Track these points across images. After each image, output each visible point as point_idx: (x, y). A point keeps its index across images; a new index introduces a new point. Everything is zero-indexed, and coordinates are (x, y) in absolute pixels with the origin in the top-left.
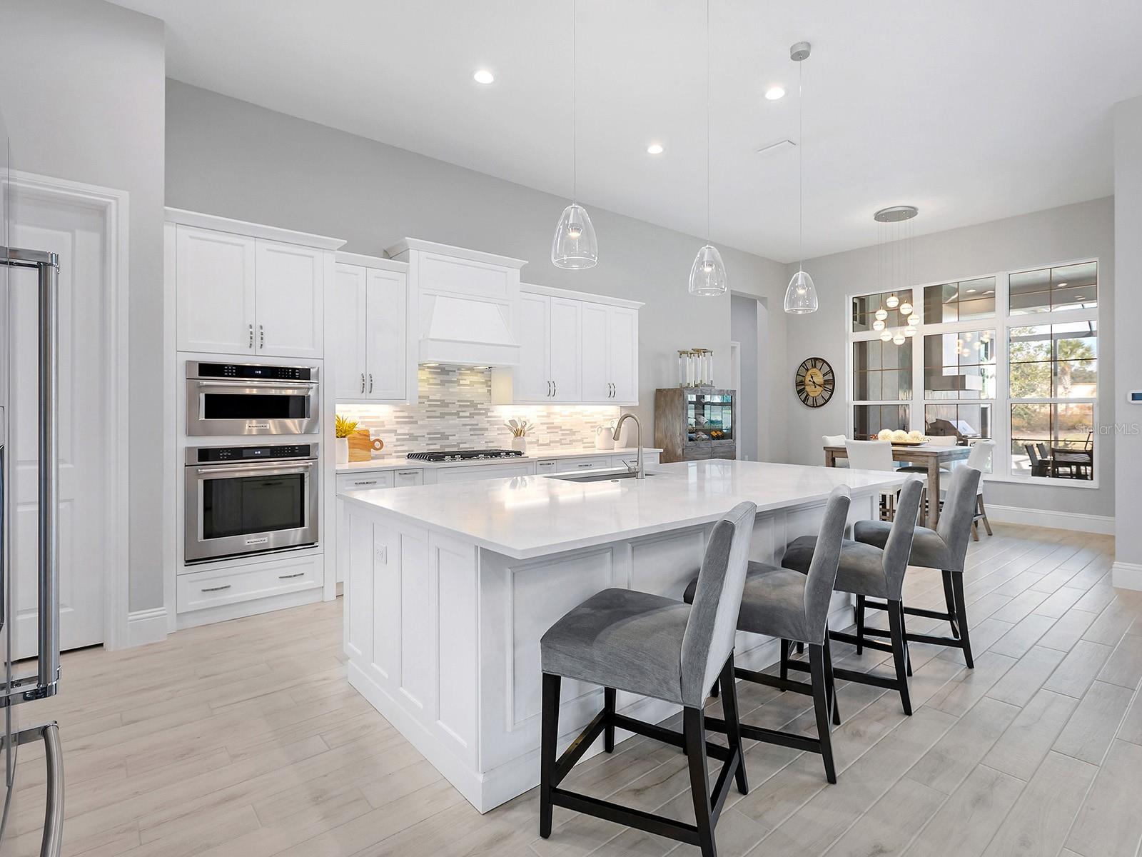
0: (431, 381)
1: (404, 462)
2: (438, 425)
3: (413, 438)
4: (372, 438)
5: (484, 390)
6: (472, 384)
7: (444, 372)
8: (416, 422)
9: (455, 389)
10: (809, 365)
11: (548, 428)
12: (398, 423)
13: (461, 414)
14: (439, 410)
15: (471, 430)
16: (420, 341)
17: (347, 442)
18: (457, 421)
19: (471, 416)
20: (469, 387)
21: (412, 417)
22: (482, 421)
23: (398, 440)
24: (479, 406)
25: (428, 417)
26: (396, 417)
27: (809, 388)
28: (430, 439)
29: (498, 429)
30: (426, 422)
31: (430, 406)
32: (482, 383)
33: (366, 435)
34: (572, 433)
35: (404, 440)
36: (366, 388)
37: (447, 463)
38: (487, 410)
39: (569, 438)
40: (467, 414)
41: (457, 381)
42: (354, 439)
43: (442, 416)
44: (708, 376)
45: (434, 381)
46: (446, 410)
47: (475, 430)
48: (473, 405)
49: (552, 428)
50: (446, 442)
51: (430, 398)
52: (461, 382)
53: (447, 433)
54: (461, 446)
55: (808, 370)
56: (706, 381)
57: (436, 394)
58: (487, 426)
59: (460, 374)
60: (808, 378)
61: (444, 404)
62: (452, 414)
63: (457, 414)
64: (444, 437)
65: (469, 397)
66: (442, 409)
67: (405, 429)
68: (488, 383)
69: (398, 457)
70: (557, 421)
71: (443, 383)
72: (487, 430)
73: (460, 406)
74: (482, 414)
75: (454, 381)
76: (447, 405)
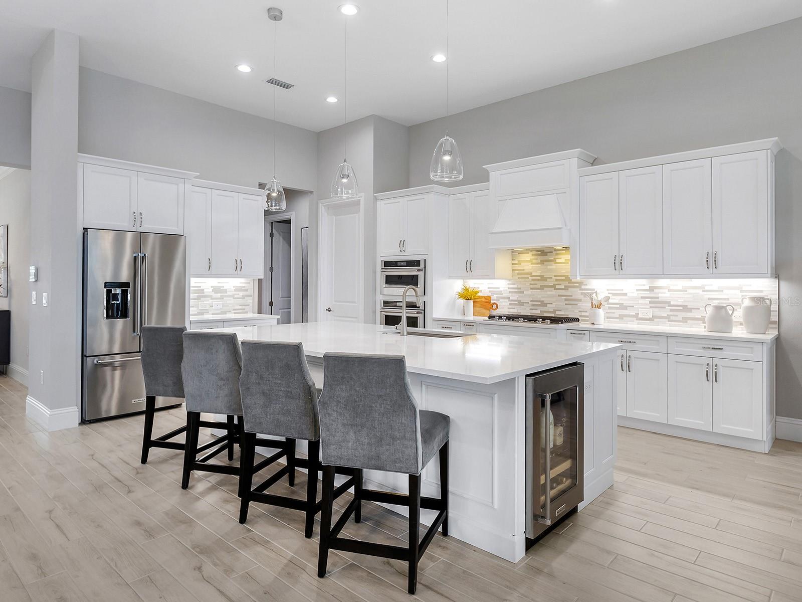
2: (539, 295)
3: (521, 303)
4: (492, 302)
7: (544, 254)
8: (523, 292)
9: (553, 266)
12: (510, 292)
13: (557, 287)
14: (539, 284)
15: (566, 300)
17: (472, 303)
18: (554, 292)
19: (566, 288)
21: (520, 289)
22: (576, 293)
23: (510, 304)
24: (573, 280)
25: (531, 289)
26: (509, 288)
28: (533, 305)
30: (530, 292)
31: (533, 280)
33: (488, 300)
35: (515, 304)
36: (468, 269)
38: (582, 283)
40: (563, 287)
41: (554, 261)
43: (542, 288)
45: (534, 261)
46: (545, 283)
48: (568, 279)
50: (545, 309)
51: (533, 274)
52: (558, 261)
53: (546, 301)
58: (581, 297)
59: (557, 254)
61: (543, 278)
62: (551, 287)
63: (554, 287)
64: (544, 304)
65: (564, 272)
66: (541, 283)
67: (515, 297)
70: (665, 296)
71: (542, 262)
72: (580, 300)
73: (557, 280)
74: (575, 287)
75: (551, 261)
76: (546, 279)
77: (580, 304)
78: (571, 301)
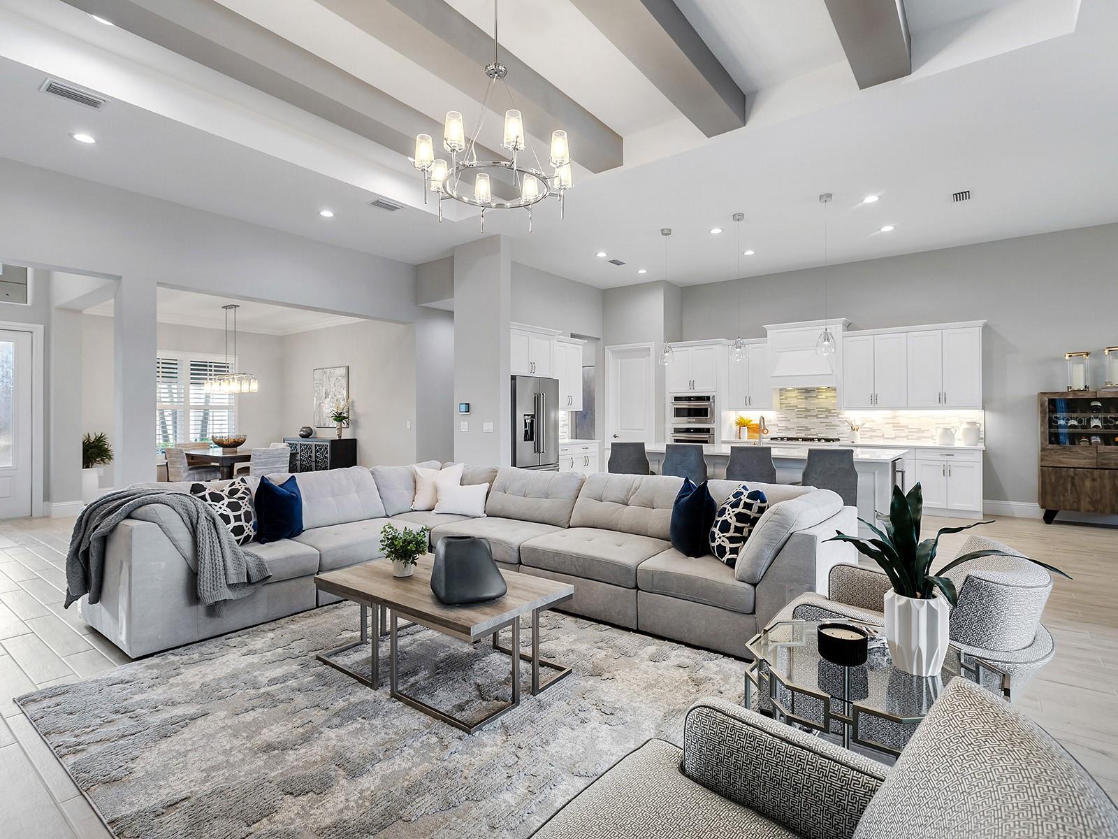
0: (799, 397)
2: (804, 422)
3: (788, 429)
5: (836, 401)
6: (827, 398)
7: (807, 392)
8: (789, 420)
9: (816, 401)
11: (893, 427)
12: (779, 420)
13: (819, 416)
14: (804, 414)
15: (826, 426)
18: (816, 420)
19: (827, 417)
20: (824, 400)
21: (787, 418)
22: (835, 421)
23: (779, 430)
24: (832, 411)
25: (797, 418)
26: (777, 417)
28: (798, 430)
30: (796, 420)
31: (798, 411)
33: (759, 426)
34: (920, 431)
36: (748, 402)
38: (839, 414)
39: (917, 435)
40: (824, 416)
41: (816, 397)
43: (806, 417)
46: (809, 414)
48: (828, 410)
49: (897, 426)
50: (808, 432)
51: (799, 407)
52: (819, 397)
53: (809, 426)
57: (802, 404)
58: (839, 423)
59: (818, 392)
61: (807, 410)
62: (814, 416)
63: (816, 416)
64: (808, 429)
65: (824, 405)
67: (783, 424)
70: (903, 421)
71: (806, 398)
72: (838, 426)
73: (819, 411)
74: (834, 416)
75: (814, 397)
76: (809, 411)
77: (838, 428)
78: (831, 426)
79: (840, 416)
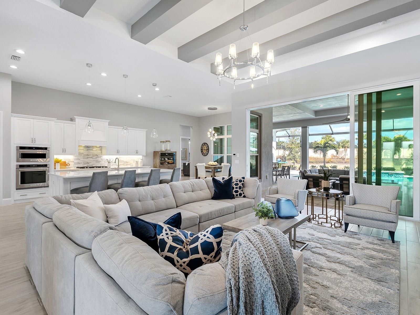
0: (84, 149)
1: (76, 169)
2: (86, 160)
3: (79, 163)
4: (67, 163)
5: (100, 152)
6: (96, 150)
7: (88, 147)
8: (80, 160)
9: (92, 151)
10: (204, 145)
12: (74, 160)
13: (93, 158)
14: (86, 157)
15: (96, 161)
16: (79, 140)
17: (59, 164)
18: (92, 159)
19: (96, 158)
20: (95, 151)
21: (78, 158)
22: (99, 159)
23: (74, 164)
24: (98, 156)
25: (83, 158)
26: (74, 158)
27: (204, 151)
28: (84, 163)
29: (104, 161)
31: (84, 155)
32: (99, 150)
33: (65, 163)
34: (127, 162)
35: (77, 164)
36: (64, 152)
37: (85, 169)
39: (126, 164)
40: (95, 158)
41: (92, 150)
42: (62, 163)
43: (87, 158)
44: (169, 148)
46: (89, 157)
47: (97, 161)
48: (97, 155)
50: (88, 164)
54: (93, 165)
55: (203, 146)
56: (168, 149)
57: (86, 152)
58: (101, 160)
59: (93, 148)
60: (203, 148)
61: (88, 155)
63: (92, 158)
64: (88, 163)
65: (95, 153)
66: (87, 156)
67: (77, 161)
68: (101, 150)
69: (74, 168)
71: (88, 150)
72: (101, 161)
73: (93, 156)
74: (99, 157)
75: (91, 150)
76: (89, 155)
77: (100, 162)
78: (97, 162)
79: (101, 158)
